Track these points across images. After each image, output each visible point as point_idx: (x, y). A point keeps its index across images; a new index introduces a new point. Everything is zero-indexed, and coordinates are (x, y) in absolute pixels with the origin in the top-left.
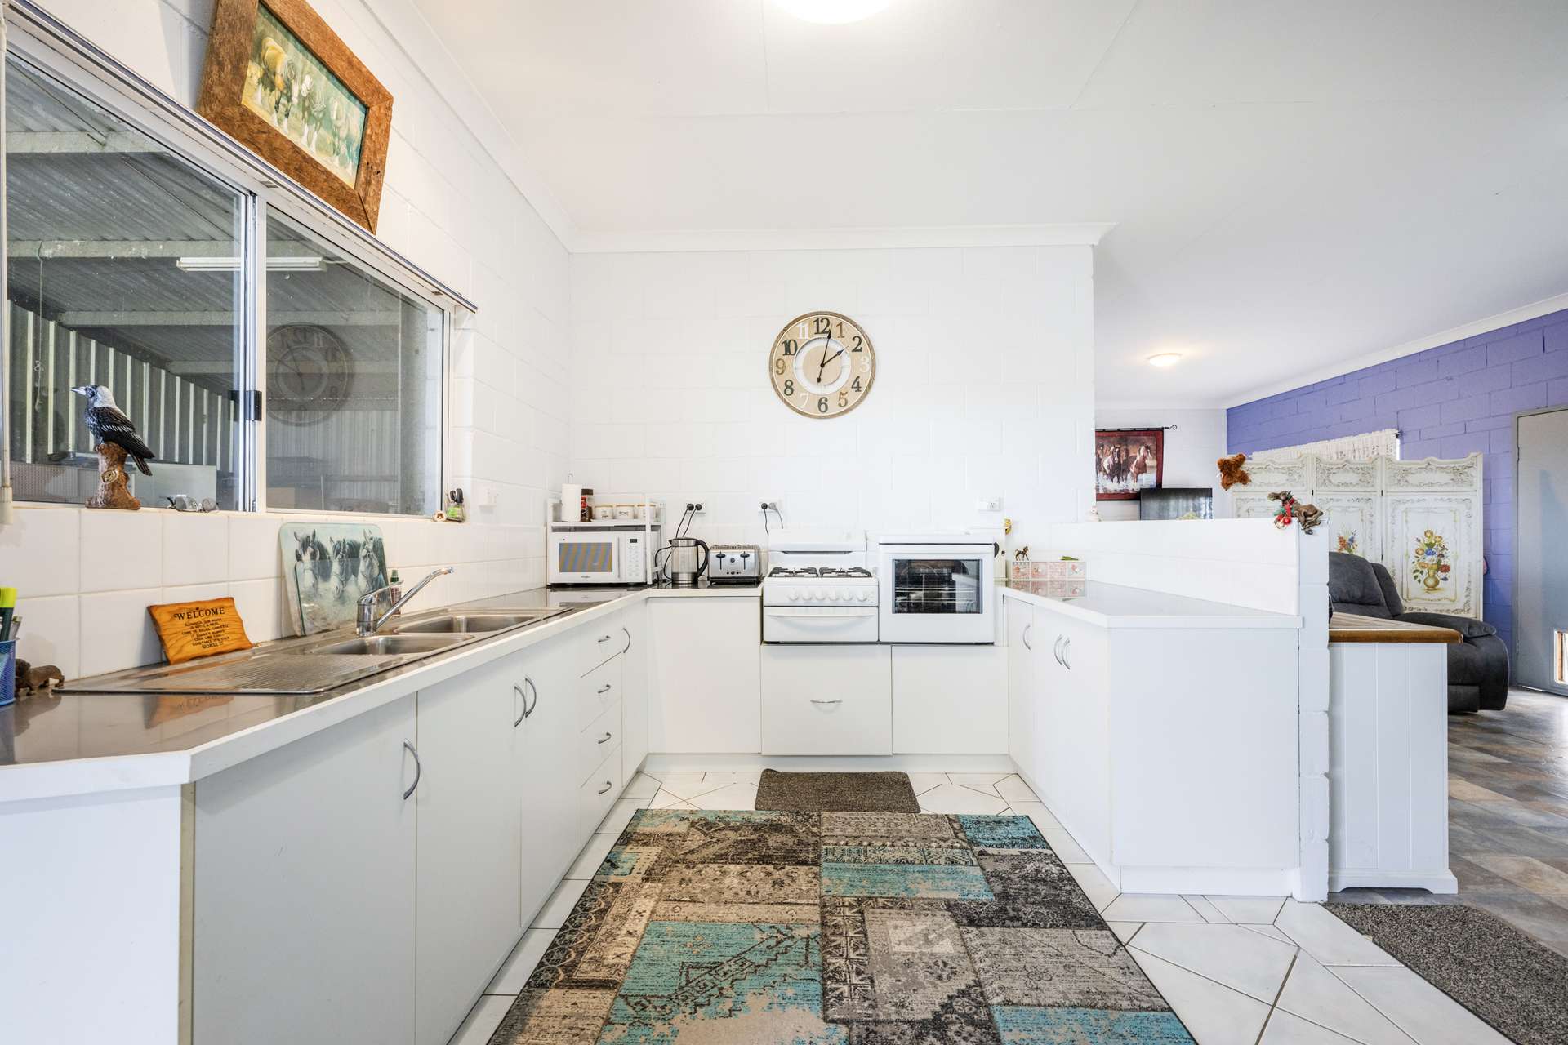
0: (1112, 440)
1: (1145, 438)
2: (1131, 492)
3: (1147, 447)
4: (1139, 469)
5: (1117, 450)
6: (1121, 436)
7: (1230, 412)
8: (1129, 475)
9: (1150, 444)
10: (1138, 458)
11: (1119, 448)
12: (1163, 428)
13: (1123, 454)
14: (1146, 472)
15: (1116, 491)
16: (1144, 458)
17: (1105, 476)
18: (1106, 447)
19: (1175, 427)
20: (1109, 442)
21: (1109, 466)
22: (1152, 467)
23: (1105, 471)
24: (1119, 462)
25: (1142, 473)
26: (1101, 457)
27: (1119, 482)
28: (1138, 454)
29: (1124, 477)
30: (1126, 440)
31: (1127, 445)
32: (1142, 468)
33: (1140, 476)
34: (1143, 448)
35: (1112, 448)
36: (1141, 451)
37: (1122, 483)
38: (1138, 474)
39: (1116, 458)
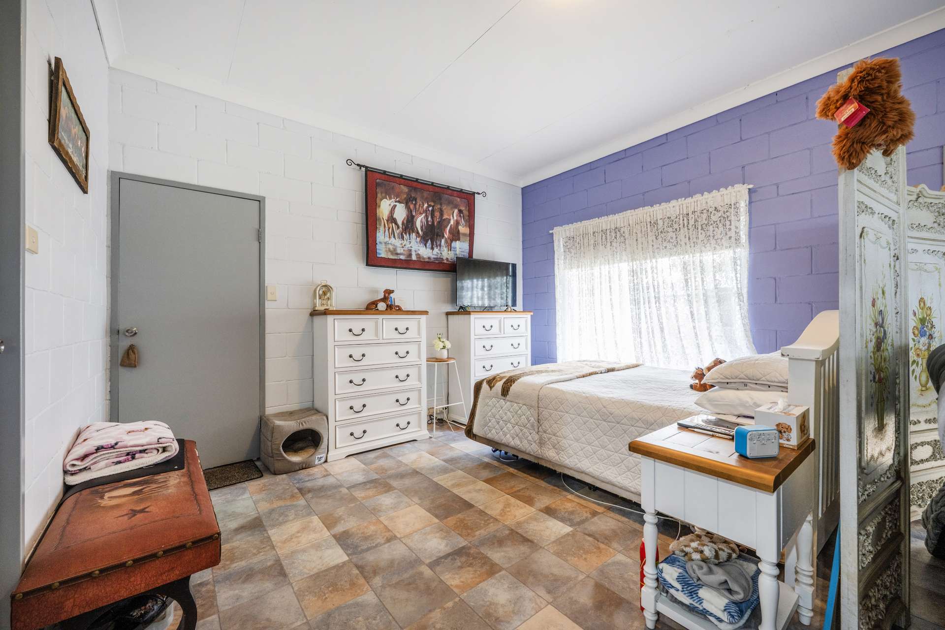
0: (425, 194)
1: (459, 199)
2: (445, 262)
3: (460, 211)
4: (453, 235)
5: (430, 209)
6: (435, 193)
7: (526, 191)
8: (443, 241)
9: (463, 208)
10: (452, 222)
11: (433, 206)
12: (474, 194)
13: (437, 214)
14: (459, 239)
15: (429, 258)
16: (457, 223)
17: (418, 239)
18: (419, 202)
19: (484, 194)
20: (422, 197)
21: (422, 227)
22: (464, 235)
23: (418, 233)
24: (433, 222)
25: (456, 240)
26: (414, 214)
27: (432, 248)
28: (452, 218)
29: (438, 243)
30: (440, 199)
31: (441, 204)
32: (456, 235)
33: (453, 244)
34: (456, 211)
35: (426, 205)
36: (455, 215)
37: (436, 250)
38: (452, 241)
39: (430, 219)
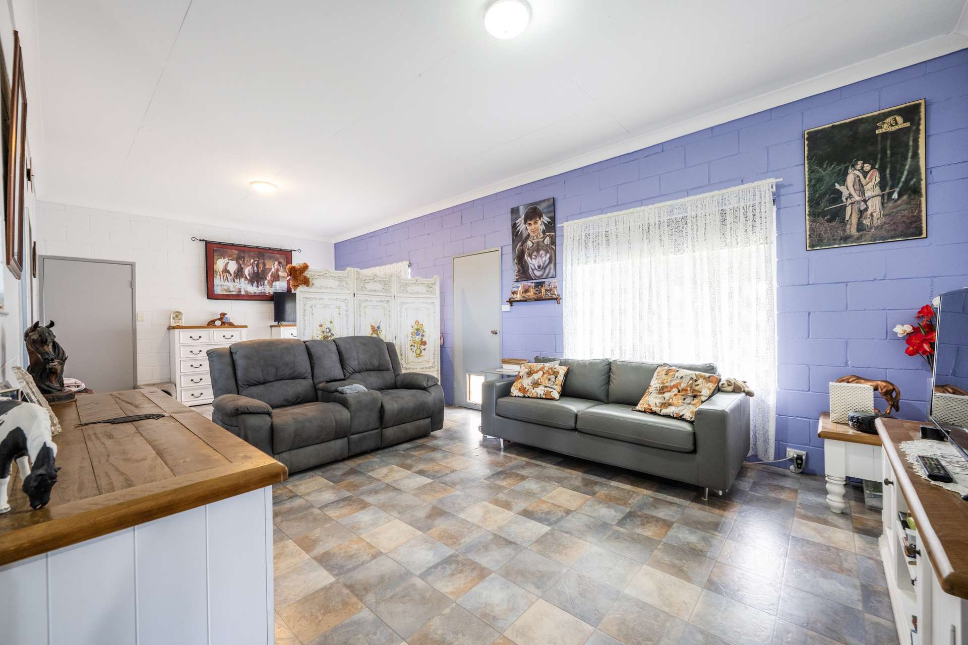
0: (252, 254)
1: (278, 255)
2: (267, 294)
3: (280, 263)
4: (274, 277)
5: (256, 262)
6: (260, 252)
7: (335, 244)
8: (266, 282)
9: (281, 261)
10: (273, 270)
11: (258, 261)
12: (291, 251)
13: (261, 266)
14: (278, 280)
15: (255, 293)
16: (277, 270)
17: (246, 282)
18: (246, 259)
19: (300, 251)
20: (249, 256)
21: (249, 275)
22: (283, 277)
23: (246, 277)
24: (258, 271)
25: (276, 281)
26: (243, 266)
27: (258, 287)
28: (273, 267)
29: (262, 283)
30: (263, 256)
31: (264, 260)
32: (276, 278)
33: (274, 284)
34: (276, 263)
35: (252, 261)
36: (275, 265)
37: (260, 288)
38: (273, 282)
39: (255, 269)
